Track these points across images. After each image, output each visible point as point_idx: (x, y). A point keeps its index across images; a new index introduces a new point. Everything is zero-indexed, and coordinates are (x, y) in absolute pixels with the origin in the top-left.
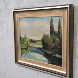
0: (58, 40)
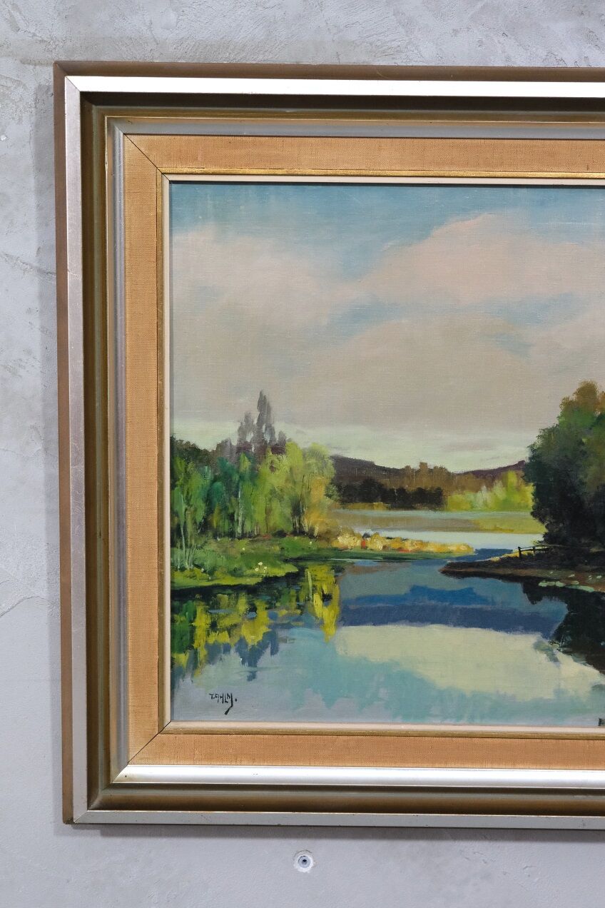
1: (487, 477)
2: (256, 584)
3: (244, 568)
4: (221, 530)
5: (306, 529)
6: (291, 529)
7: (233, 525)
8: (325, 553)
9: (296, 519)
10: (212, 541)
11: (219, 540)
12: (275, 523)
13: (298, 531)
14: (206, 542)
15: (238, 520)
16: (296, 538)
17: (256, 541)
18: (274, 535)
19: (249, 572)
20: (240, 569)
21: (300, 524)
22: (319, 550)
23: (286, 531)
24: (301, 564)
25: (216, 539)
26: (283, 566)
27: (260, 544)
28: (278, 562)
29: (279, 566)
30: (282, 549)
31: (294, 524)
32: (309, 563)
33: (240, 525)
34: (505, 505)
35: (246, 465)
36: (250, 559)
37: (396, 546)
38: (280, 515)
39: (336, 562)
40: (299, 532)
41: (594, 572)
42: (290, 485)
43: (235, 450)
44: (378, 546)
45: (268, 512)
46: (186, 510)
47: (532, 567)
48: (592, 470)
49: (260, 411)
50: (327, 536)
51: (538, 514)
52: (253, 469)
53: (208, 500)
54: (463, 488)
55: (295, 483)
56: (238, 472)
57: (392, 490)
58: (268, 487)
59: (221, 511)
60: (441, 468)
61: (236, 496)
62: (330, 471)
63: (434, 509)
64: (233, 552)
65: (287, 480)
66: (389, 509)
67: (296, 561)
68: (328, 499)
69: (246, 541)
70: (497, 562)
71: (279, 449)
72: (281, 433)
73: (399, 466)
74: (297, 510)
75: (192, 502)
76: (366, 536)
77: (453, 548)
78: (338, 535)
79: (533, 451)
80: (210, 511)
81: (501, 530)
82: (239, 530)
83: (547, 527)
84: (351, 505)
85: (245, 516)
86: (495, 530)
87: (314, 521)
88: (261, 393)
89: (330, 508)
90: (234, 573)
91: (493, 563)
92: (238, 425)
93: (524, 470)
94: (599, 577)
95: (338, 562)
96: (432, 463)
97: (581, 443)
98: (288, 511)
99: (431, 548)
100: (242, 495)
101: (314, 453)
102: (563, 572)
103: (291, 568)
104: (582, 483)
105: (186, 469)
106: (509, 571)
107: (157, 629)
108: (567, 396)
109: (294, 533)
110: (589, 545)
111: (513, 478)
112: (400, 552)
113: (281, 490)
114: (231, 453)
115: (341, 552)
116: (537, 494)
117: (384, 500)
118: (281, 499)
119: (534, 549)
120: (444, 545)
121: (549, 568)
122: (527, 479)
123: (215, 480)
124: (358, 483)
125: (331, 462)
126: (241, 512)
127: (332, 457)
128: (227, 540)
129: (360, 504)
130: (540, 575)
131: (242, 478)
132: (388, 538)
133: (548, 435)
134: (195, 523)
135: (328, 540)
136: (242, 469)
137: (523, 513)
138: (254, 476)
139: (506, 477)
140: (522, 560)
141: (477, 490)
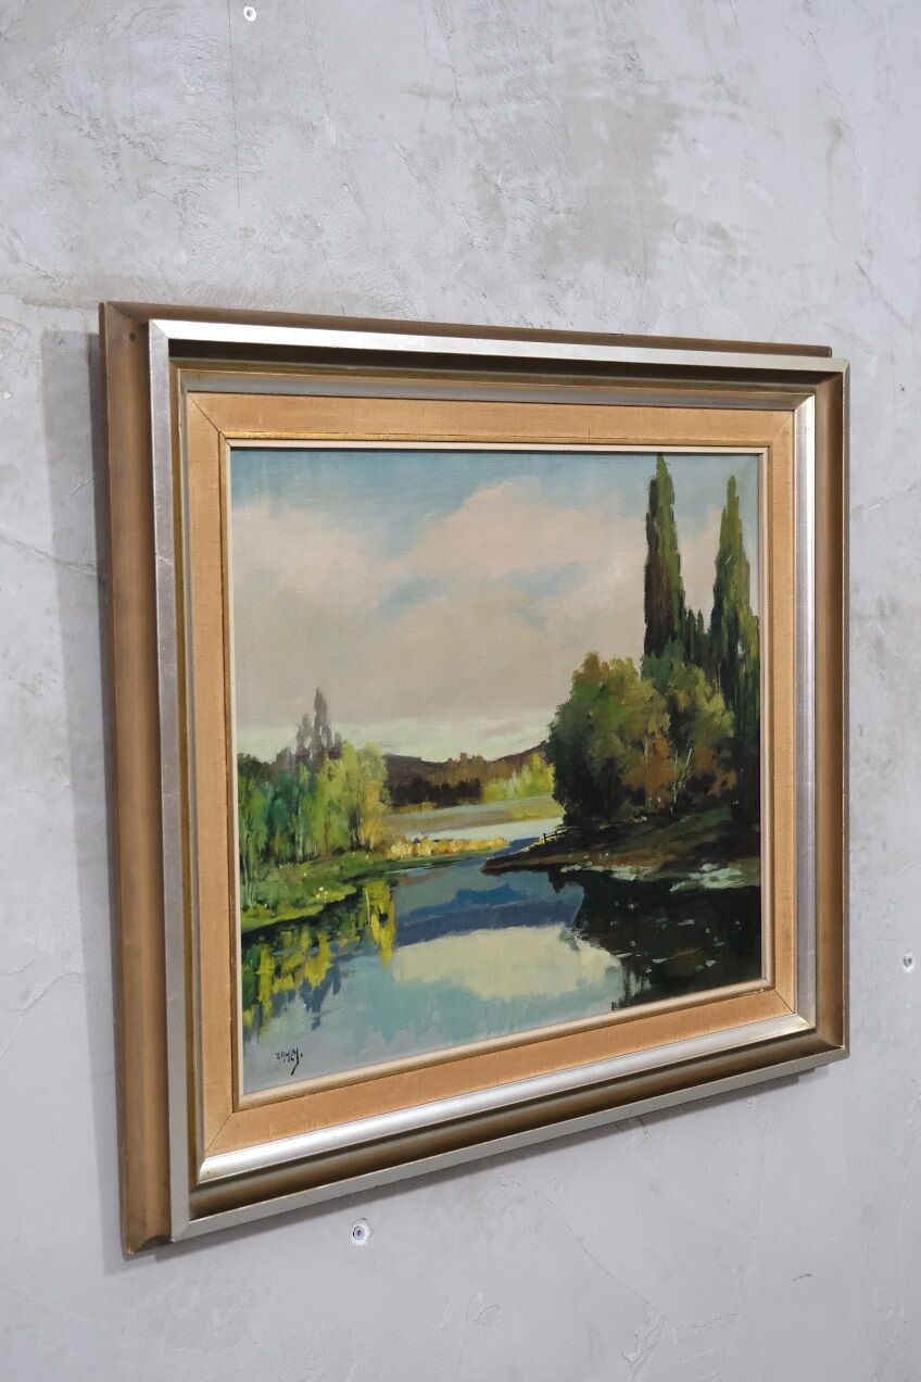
0: (718, 702)
1: (516, 762)
2: (318, 914)
3: (306, 897)
4: (283, 855)
5: (363, 842)
6: (349, 844)
7: (294, 847)
8: (379, 867)
9: (354, 832)
10: (275, 869)
11: (281, 867)
12: (334, 840)
13: (355, 846)
14: (268, 872)
15: (299, 842)
16: (355, 853)
17: (316, 863)
18: (334, 854)
19: (311, 900)
20: (302, 898)
21: (357, 837)
22: (375, 864)
23: (344, 847)
24: (359, 882)
25: (278, 866)
26: (343, 888)
27: (319, 867)
28: (338, 884)
29: (338, 889)
30: (342, 868)
31: (352, 838)
32: (366, 881)
33: (301, 847)
34: (532, 790)
35: (305, 775)
36: (311, 885)
37: (442, 848)
38: (338, 831)
39: (390, 876)
40: (357, 846)
41: (603, 850)
42: (347, 794)
43: (294, 760)
44: (426, 851)
45: (327, 826)
46: (248, 836)
47: (556, 853)
48: (598, 743)
49: (317, 710)
50: (382, 847)
51: (558, 796)
52: (312, 779)
53: (270, 822)
54: (497, 776)
55: (351, 790)
56: (297, 785)
57: (437, 787)
58: (326, 799)
59: (282, 833)
60: (478, 757)
61: (297, 813)
62: (383, 774)
63: (473, 803)
64: (294, 879)
65: (344, 789)
66: (436, 808)
67: (354, 880)
68: (382, 804)
69: (307, 864)
70: (528, 853)
71: (335, 754)
72: (337, 734)
73: (443, 760)
74: (354, 822)
75: (254, 826)
76: (417, 841)
77: (491, 844)
78: (391, 845)
79: (553, 729)
80: (271, 835)
81: (530, 818)
82: (300, 853)
83: (565, 809)
84: (401, 809)
85: (305, 836)
86: (525, 818)
87: (369, 832)
88: (317, 691)
89: (384, 815)
90: (297, 904)
91: (524, 854)
92: (297, 729)
93: (545, 750)
94: (607, 855)
95: (391, 874)
96: (471, 754)
97: (589, 717)
98: (346, 824)
99: (472, 847)
100: (302, 811)
101: (368, 754)
102: (579, 855)
103: (350, 890)
104: (591, 758)
105: (247, 787)
106: (537, 861)
107: (229, 985)
108: (575, 669)
109: (352, 849)
110: (599, 823)
111: (537, 760)
112: (447, 855)
113: (339, 801)
114: (291, 764)
115: (394, 864)
116: (557, 775)
117: (431, 799)
118: (338, 810)
119: (556, 834)
120: (483, 841)
121: (569, 852)
122: (548, 760)
123: (275, 798)
124: (407, 783)
125: (383, 762)
126: (302, 832)
127: (384, 757)
128: (289, 866)
129: (410, 807)
130: (563, 861)
131: (301, 791)
132: (436, 841)
133: (564, 710)
134: (257, 851)
135: (383, 852)
136: (301, 781)
137: (545, 797)
138: (313, 786)
139: (532, 760)
140: (549, 848)
141: (508, 777)
